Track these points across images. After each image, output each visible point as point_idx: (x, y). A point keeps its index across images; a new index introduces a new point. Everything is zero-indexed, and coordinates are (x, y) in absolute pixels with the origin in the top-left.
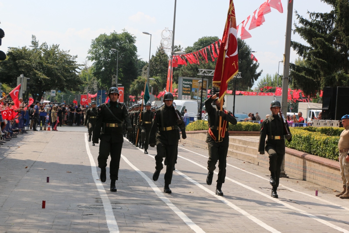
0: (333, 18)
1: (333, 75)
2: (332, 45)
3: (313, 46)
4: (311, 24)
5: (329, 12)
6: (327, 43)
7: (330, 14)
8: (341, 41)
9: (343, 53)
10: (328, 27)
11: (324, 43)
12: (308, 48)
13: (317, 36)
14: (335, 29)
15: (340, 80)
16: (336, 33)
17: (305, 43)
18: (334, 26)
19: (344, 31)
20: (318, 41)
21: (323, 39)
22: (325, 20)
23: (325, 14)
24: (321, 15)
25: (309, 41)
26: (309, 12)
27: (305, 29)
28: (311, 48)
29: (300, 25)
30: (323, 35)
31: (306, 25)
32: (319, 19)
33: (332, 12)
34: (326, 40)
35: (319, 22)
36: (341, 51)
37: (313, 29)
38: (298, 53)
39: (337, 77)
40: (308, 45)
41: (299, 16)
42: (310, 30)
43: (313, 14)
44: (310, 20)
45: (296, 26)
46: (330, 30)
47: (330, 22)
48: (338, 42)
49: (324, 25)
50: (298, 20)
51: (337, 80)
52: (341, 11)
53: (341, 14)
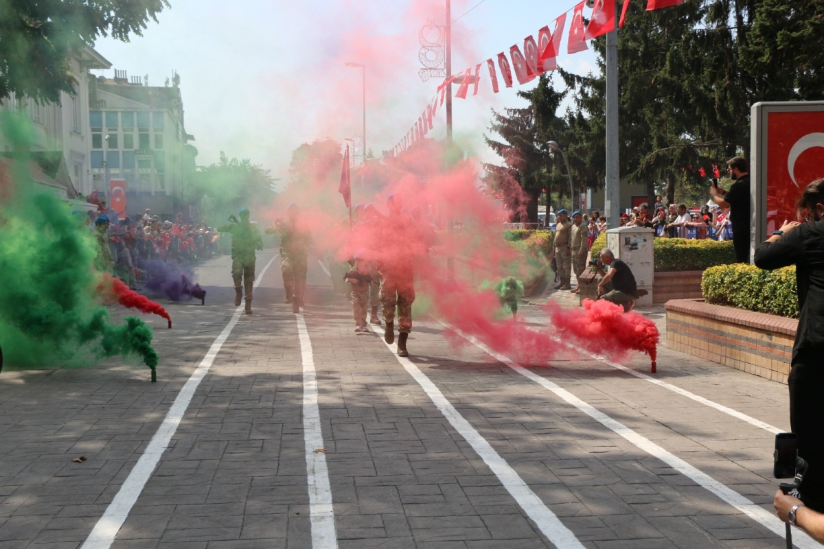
0: (532, 114)
1: (532, 175)
2: (532, 143)
3: (512, 144)
4: (509, 121)
5: (526, 107)
6: (525, 141)
7: (527, 110)
8: (540, 137)
9: (545, 150)
10: (527, 123)
11: (522, 141)
12: (507, 147)
13: (514, 133)
14: (535, 124)
15: (539, 179)
16: (534, 130)
17: (504, 141)
18: (533, 122)
19: (542, 127)
20: (514, 139)
21: (520, 137)
22: (523, 116)
23: (523, 110)
24: (519, 110)
25: (507, 140)
26: (505, 109)
27: (503, 126)
28: (510, 147)
29: (498, 123)
30: (522, 132)
31: (503, 122)
32: (517, 115)
33: (530, 107)
34: (525, 137)
35: (518, 118)
36: (542, 148)
37: (511, 126)
38: (498, 153)
39: (536, 177)
40: (508, 144)
41: (495, 113)
42: (507, 127)
43: (511, 110)
44: (508, 117)
45: (492, 124)
46: (529, 127)
47: (528, 118)
48: (539, 139)
49: (523, 121)
50: (495, 117)
51: (537, 180)
52: (537, 106)
53: (538, 110)
